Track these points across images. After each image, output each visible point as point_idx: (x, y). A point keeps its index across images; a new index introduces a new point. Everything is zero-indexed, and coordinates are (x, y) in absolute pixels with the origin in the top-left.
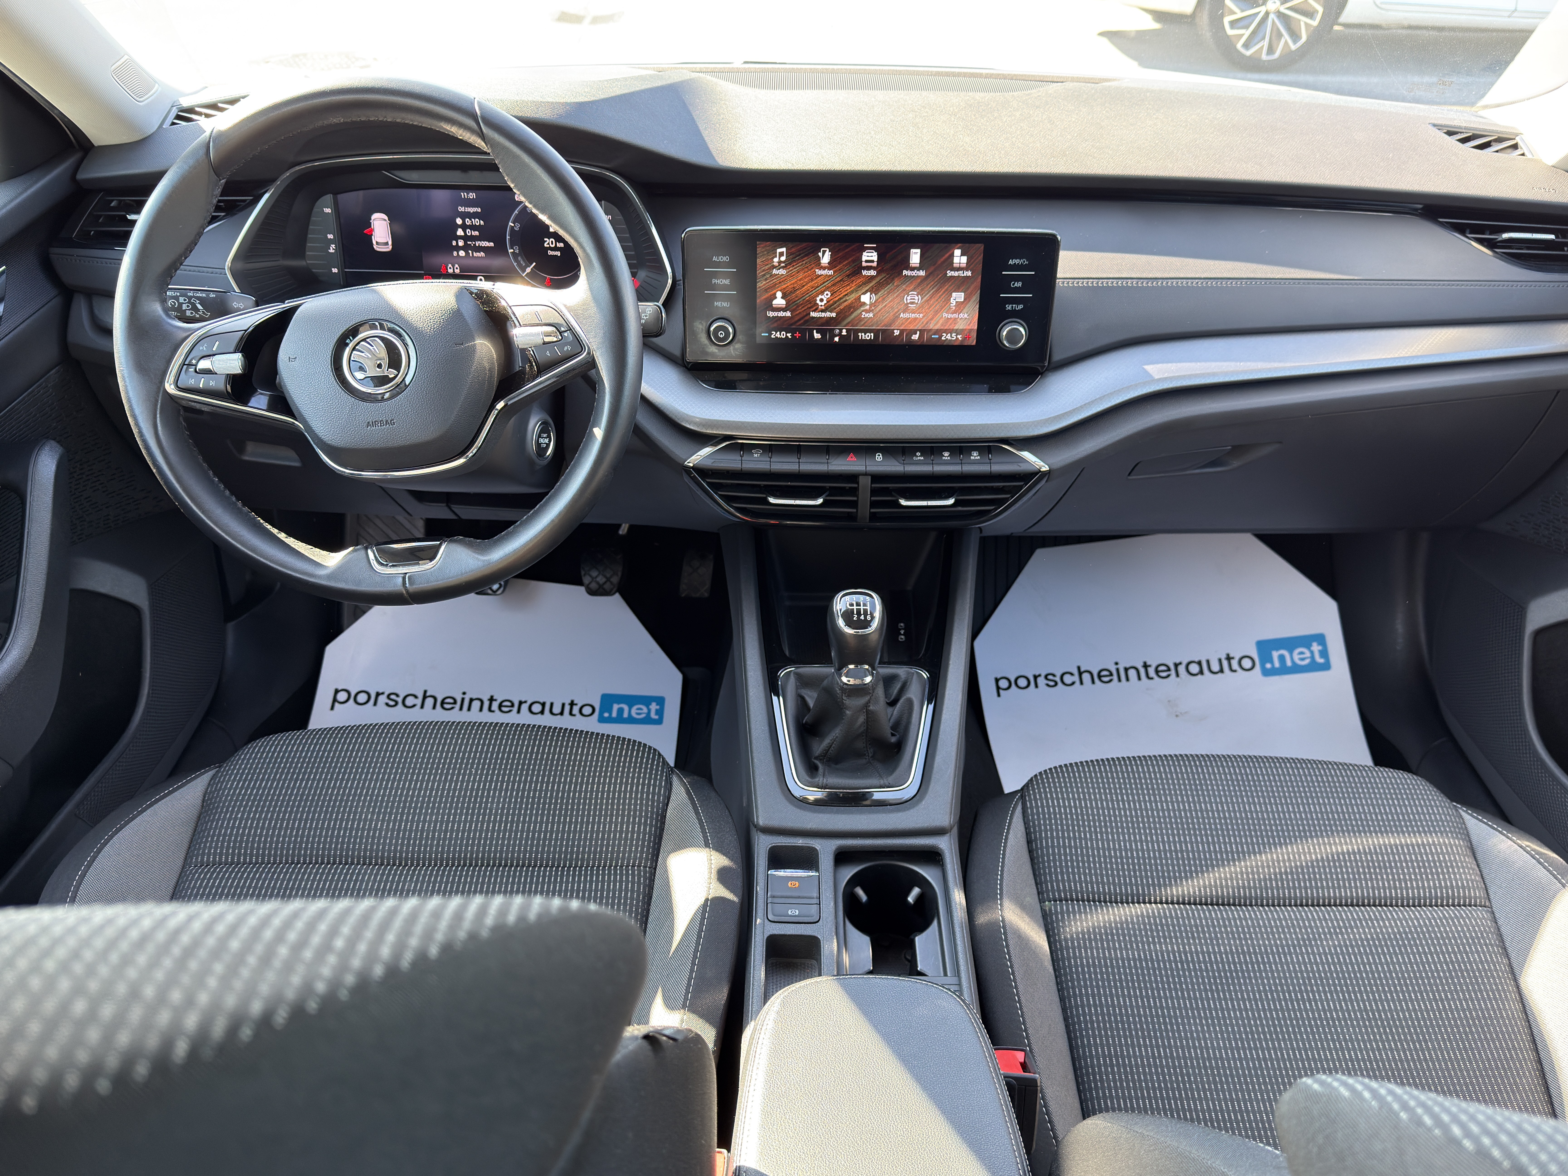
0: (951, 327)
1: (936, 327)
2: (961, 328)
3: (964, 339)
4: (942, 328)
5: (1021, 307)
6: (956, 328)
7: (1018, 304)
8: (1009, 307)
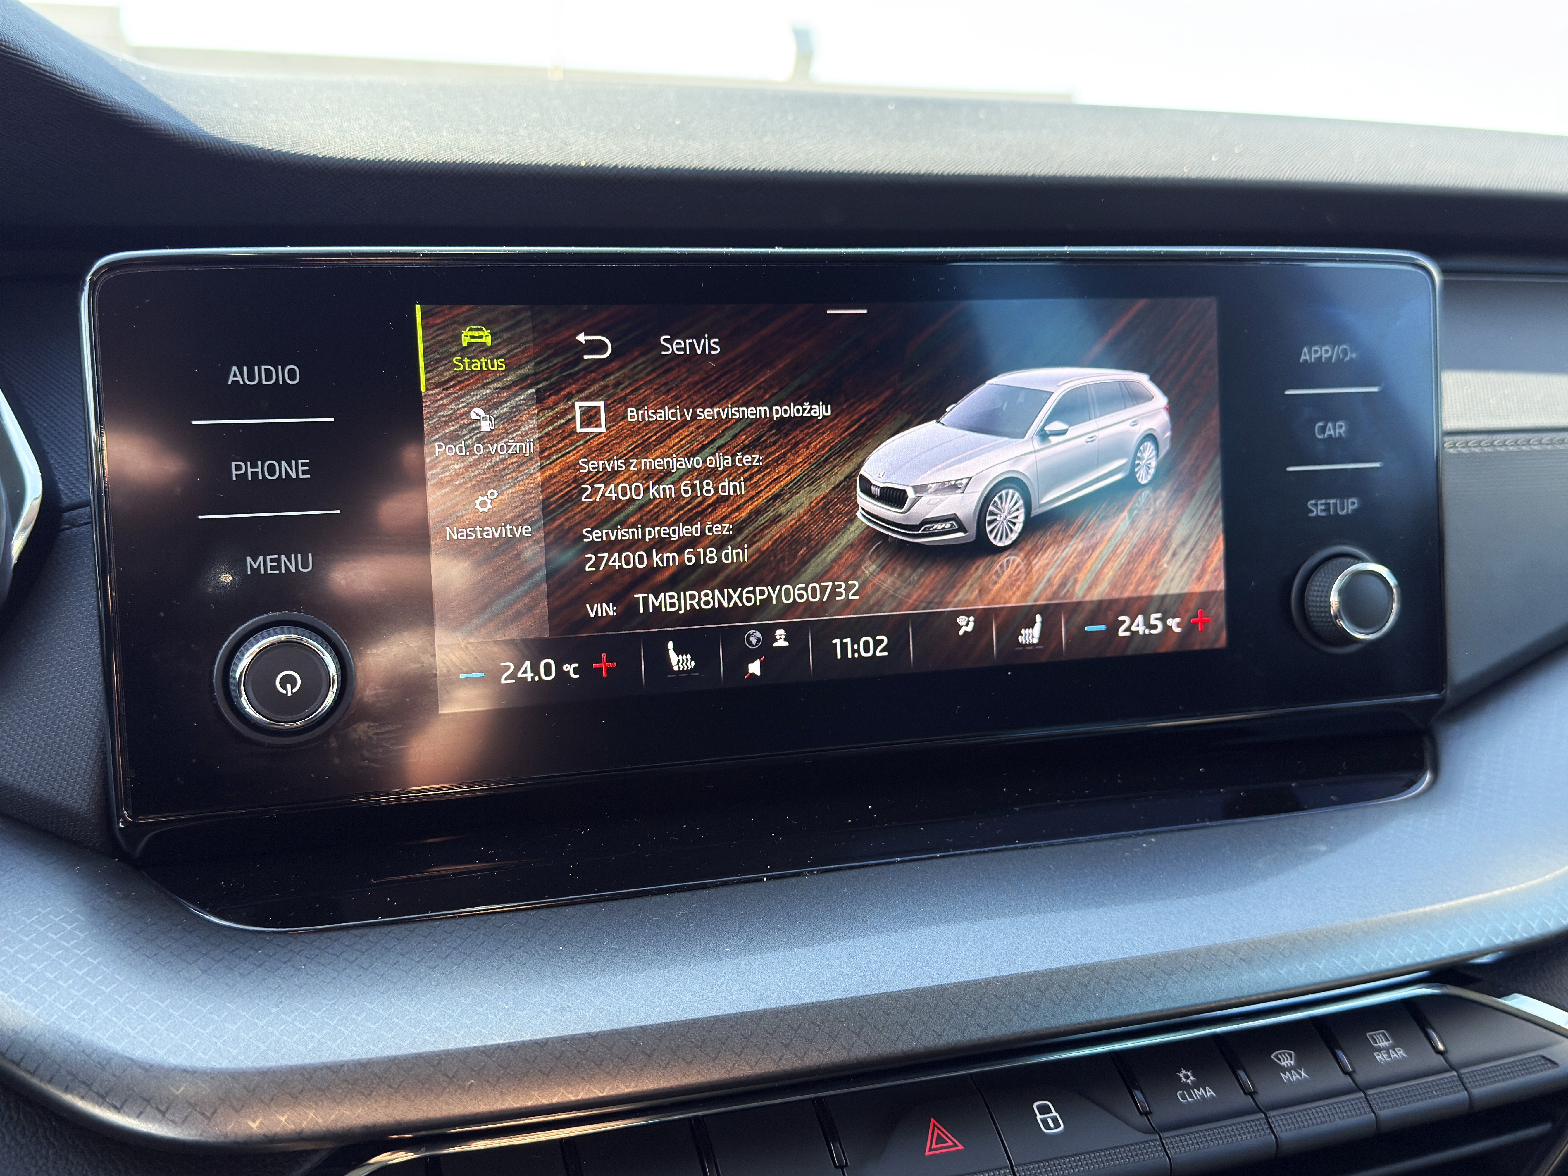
0: (1143, 591)
1: (1096, 595)
2: (1174, 590)
3: (1189, 629)
4: (1115, 595)
5: (1351, 505)
6: (1158, 591)
7: (1344, 495)
8: (1317, 508)
